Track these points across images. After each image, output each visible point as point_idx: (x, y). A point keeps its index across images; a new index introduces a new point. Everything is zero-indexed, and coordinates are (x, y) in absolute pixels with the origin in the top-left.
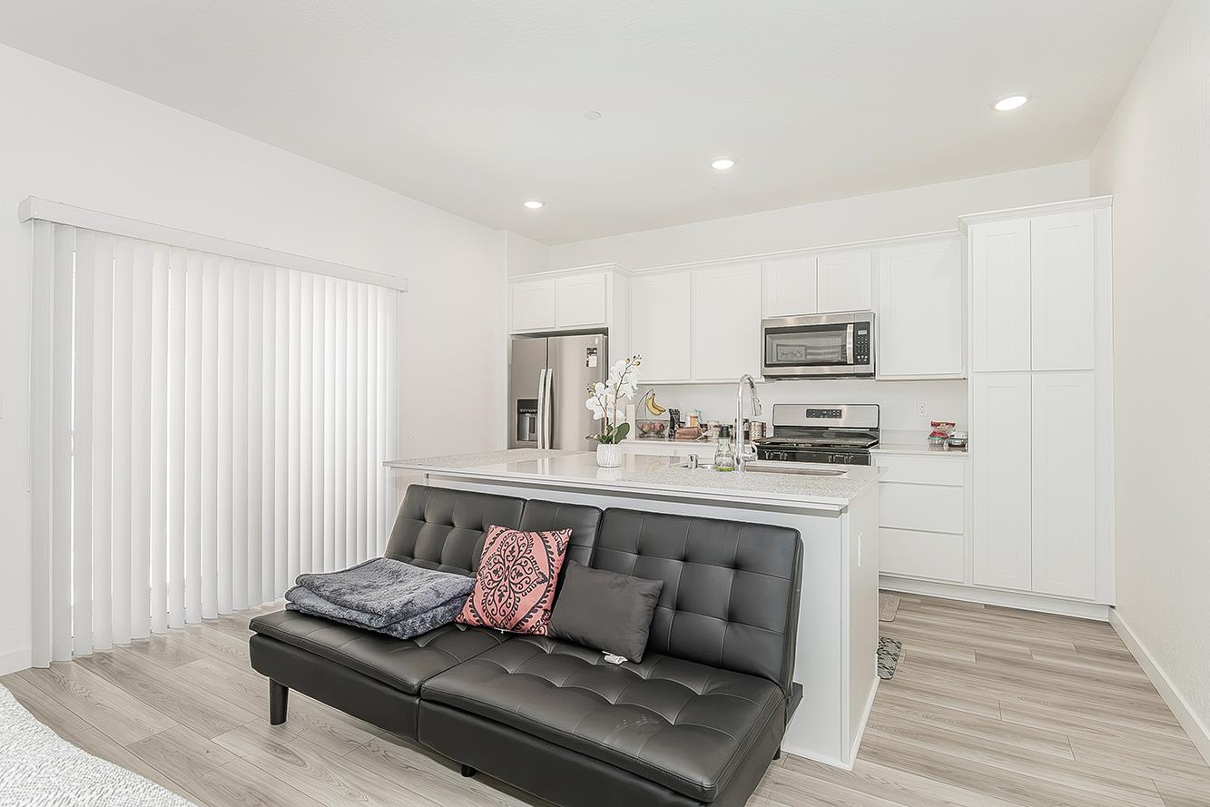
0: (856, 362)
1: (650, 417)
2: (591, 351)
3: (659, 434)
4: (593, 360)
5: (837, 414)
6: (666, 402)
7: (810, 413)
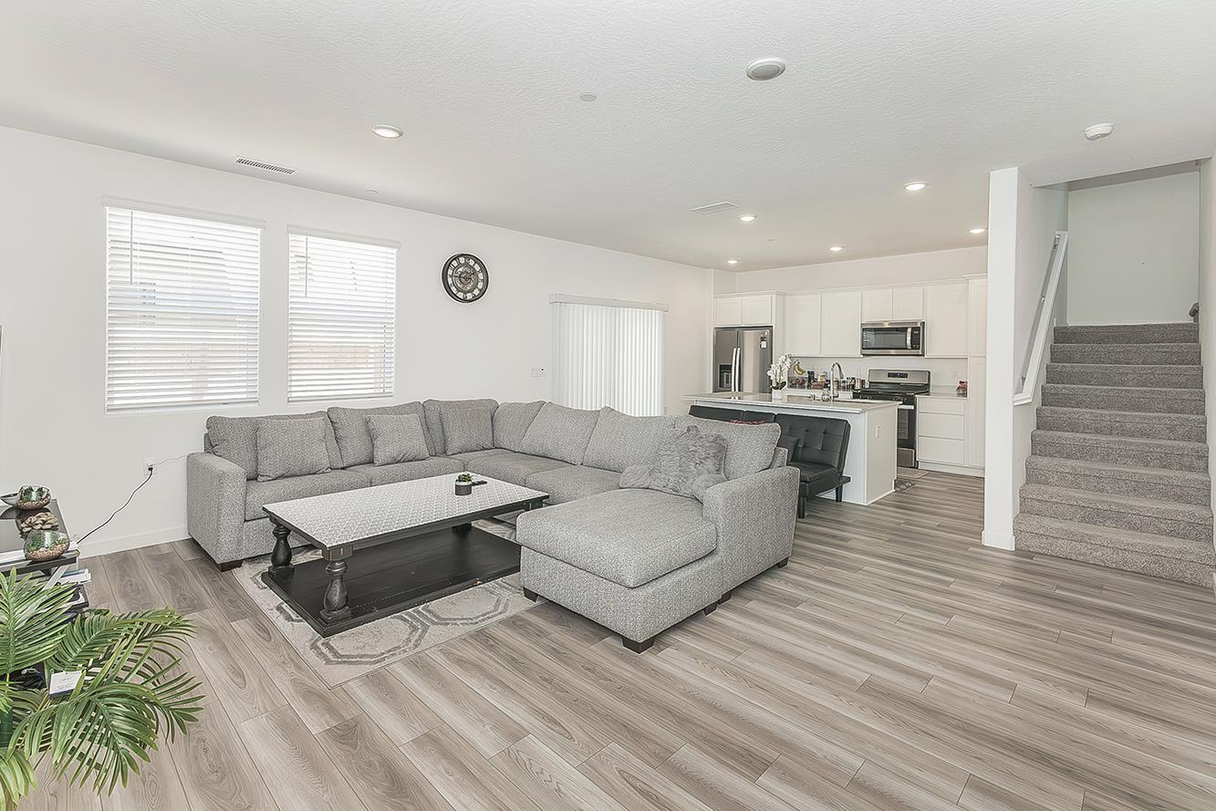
0: (913, 348)
1: (797, 376)
2: (763, 339)
3: (801, 385)
4: (764, 345)
5: (905, 376)
6: (806, 367)
7: (890, 375)
